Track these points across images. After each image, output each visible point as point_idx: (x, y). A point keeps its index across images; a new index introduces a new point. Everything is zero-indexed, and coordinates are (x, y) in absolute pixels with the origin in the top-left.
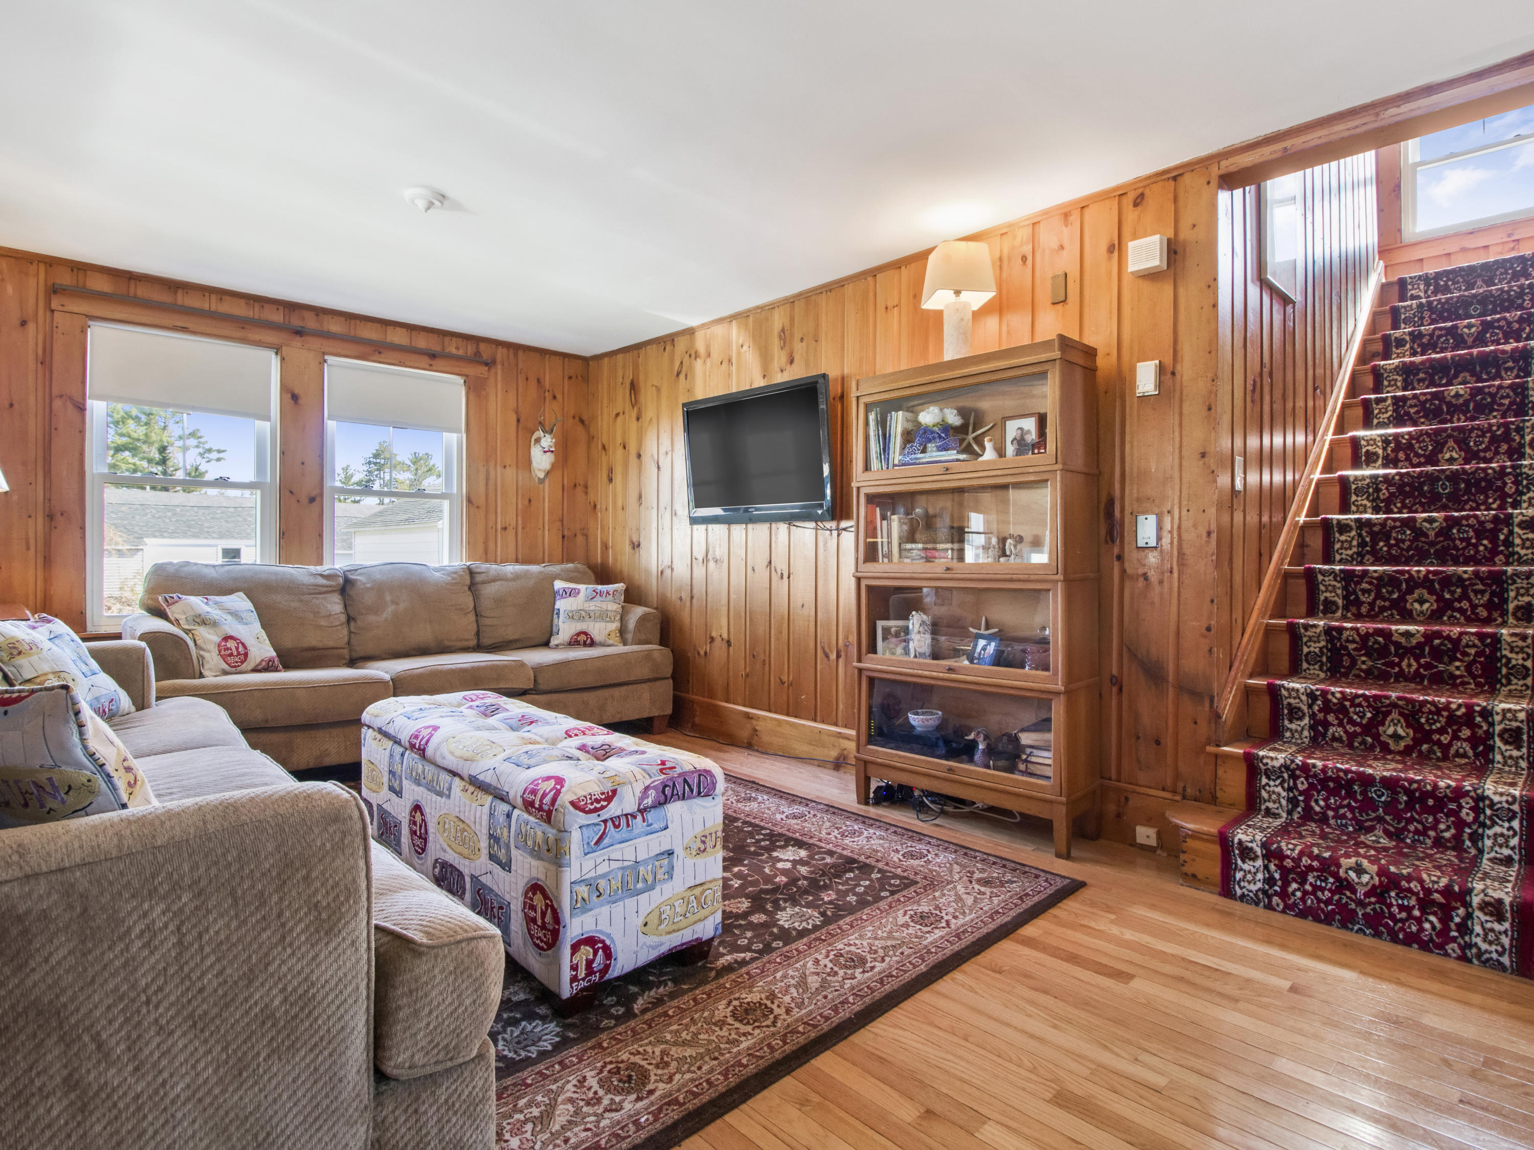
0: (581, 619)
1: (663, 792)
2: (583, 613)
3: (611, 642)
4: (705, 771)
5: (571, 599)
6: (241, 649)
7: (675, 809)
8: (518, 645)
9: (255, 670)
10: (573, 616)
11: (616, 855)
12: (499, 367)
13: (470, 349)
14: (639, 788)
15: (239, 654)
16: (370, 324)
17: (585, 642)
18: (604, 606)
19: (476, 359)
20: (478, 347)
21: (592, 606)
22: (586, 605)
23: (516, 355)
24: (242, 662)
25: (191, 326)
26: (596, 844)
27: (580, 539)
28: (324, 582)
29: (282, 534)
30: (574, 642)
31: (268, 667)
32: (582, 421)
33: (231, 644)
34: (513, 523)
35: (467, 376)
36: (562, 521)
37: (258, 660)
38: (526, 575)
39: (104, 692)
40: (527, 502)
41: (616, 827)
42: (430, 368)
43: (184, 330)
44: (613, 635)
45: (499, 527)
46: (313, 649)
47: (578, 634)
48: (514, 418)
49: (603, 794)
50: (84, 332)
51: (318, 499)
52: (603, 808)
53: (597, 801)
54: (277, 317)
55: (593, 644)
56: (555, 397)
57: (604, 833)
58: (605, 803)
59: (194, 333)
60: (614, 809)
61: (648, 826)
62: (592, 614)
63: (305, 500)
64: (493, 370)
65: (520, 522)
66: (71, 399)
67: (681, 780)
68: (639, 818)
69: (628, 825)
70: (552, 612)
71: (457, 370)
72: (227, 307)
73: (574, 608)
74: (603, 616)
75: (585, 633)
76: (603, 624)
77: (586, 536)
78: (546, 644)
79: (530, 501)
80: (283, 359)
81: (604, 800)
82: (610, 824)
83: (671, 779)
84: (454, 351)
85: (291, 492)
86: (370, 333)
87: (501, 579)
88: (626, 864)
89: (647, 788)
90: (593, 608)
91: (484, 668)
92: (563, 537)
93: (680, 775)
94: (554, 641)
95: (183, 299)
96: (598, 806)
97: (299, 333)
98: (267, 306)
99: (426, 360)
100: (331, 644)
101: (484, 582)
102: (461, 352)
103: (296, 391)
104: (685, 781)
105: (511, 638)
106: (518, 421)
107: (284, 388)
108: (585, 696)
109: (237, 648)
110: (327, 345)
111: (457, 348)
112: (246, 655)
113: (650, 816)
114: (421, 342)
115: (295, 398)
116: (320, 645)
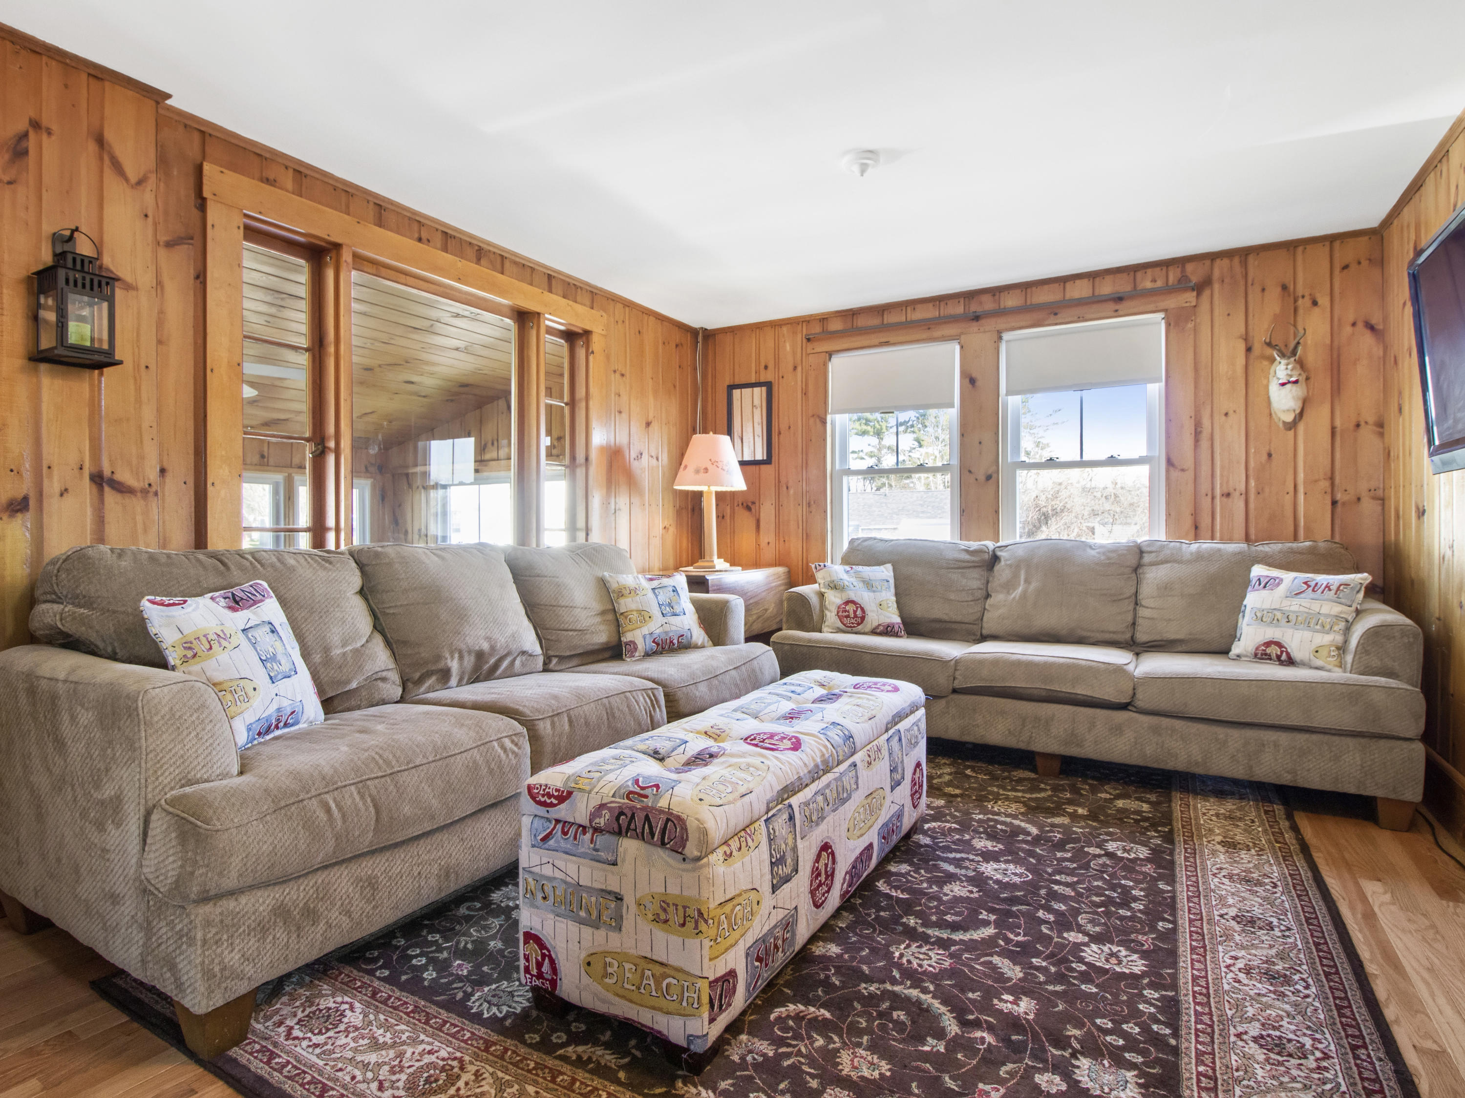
0: (1274, 622)
1: (618, 819)
2: (1279, 615)
3: (1319, 663)
4: (679, 818)
5: (1265, 593)
6: (859, 612)
7: (629, 846)
8: (1184, 648)
9: (874, 632)
10: (1262, 618)
11: (560, 864)
12: (1216, 286)
13: (1173, 275)
14: (595, 802)
15: (856, 616)
16: (1046, 287)
17: (1279, 657)
18: (1316, 607)
19: (1183, 285)
20: (1183, 270)
21: (1295, 606)
22: (1286, 603)
23: (1244, 264)
24: (859, 624)
25: (892, 339)
26: (543, 840)
27: (1369, 507)
28: (967, 557)
29: (963, 511)
30: (1262, 655)
31: (888, 631)
32: (1371, 328)
33: (851, 608)
34: (1242, 487)
35: (1165, 310)
36: (1332, 479)
37: (875, 624)
38: (1217, 554)
39: (674, 628)
40: (1265, 457)
41: (565, 833)
42: (1116, 314)
43: (887, 344)
44: (1324, 652)
45: (1218, 492)
46: (940, 621)
47: (1268, 644)
48: (1241, 346)
49: (557, 790)
50: (825, 365)
51: (994, 478)
52: (552, 805)
53: (549, 796)
54: (958, 309)
55: (1291, 662)
56: (1315, 303)
57: (550, 833)
58: (555, 801)
59: (894, 344)
60: (562, 811)
61: (597, 850)
62: (1292, 617)
63: (982, 478)
64: (1207, 293)
65: (1252, 483)
66: (819, 417)
67: (642, 815)
68: (588, 836)
69: (575, 838)
70: (1237, 608)
71: (1152, 307)
72: (919, 314)
73: (1267, 605)
74: (1310, 621)
75: (1279, 644)
76: (1307, 634)
77: (1383, 500)
78: (1223, 652)
79: (1270, 455)
80: (962, 347)
81: (556, 797)
82: (560, 826)
83: (632, 808)
84: (1148, 285)
85: (970, 472)
86: (1043, 297)
87: (1175, 561)
88: (569, 879)
89: (602, 806)
90: (1295, 608)
91: (1061, 666)
92: (1334, 503)
93: (644, 809)
94: (1236, 650)
95: (891, 318)
96: (548, 801)
97: (977, 318)
98: (950, 302)
99: (1112, 306)
100: (959, 618)
101: (1152, 564)
102: (1159, 284)
103: (974, 375)
104: (647, 818)
105: (1173, 637)
106: (1249, 350)
107: (964, 374)
108: (1221, 732)
109: (855, 612)
110: (1000, 323)
111: (1154, 281)
112: (863, 618)
113: (600, 839)
114: (1106, 288)
115: (972, 381)
116: (946, 618)
